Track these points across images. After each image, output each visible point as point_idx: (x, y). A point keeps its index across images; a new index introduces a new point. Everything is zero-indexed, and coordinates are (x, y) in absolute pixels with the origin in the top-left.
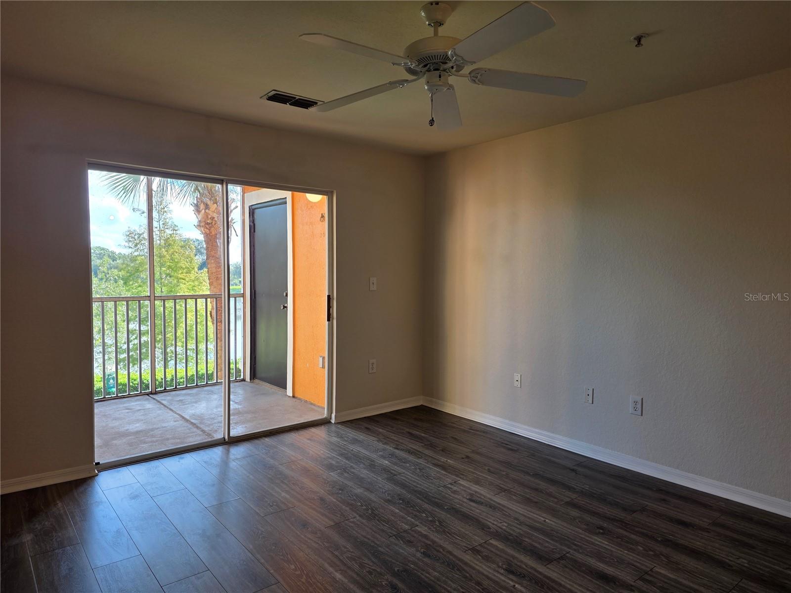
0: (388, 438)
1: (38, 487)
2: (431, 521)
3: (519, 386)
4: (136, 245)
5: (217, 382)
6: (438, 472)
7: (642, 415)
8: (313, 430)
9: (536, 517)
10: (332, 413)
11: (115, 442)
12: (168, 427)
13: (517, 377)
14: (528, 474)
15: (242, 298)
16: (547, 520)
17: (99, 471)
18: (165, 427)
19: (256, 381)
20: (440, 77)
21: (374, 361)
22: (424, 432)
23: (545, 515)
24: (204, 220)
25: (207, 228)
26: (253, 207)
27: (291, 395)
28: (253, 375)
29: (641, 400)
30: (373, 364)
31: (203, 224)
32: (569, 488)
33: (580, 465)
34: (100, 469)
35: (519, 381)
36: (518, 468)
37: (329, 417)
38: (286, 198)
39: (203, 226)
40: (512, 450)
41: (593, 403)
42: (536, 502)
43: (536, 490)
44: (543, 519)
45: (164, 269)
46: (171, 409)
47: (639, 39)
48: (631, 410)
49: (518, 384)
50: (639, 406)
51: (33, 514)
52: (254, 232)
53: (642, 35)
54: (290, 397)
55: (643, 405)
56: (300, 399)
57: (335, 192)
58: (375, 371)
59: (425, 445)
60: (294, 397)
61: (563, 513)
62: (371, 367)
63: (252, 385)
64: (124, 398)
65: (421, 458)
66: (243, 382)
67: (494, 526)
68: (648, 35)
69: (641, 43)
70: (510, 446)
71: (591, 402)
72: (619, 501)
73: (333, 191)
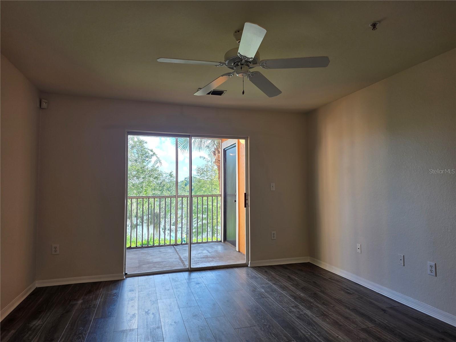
0: (274, 278)
1: (102, 281)
2: (265, 325)
3: (360, 252)
4: (201, 175)
5: (207, 242)
6: (290, 299)
7: (436, 276)
8: (236, 270)
9: (333, 334)
10: (249, 261)
11: (144, 266)
12: (170, 261)
13: (359, 246)
14: (349, 309)
15: (221, 197)
16: (339, 337)
17: (126, 278)
18: (169, 261)
19: (226, 242)
20: (241, 68)
21: (275, 232)
22: (298, 277)
23: (341, 333)
24: (217, 159)
25: (219, 163)
26: (226, 149)
27: (238, 251)
28: (225, 239)
29: (435, 265)
30: (274, 234)
31: (217, 161)
32: (371, 320)
33: (392, 308)
34: (127, 277)
35: (360, 249)
36: (344, 304)
37: (247, 263)
38: (236, 143)
39: (217, 162)
40: (348, 293)
41: (404, 266)
42: (341, 325)
43: (347, 318)
44: (337, 335)
45: (213, 186)
46: (178, 253)
47: (374, 26)
48: (429, 272)
49: (359, 251)
50: (434, 269)
51: (90, 292)
52: (226, 162)
53: (376, 22)
54: (237, 251)
55: (437, 269)
56: (241, 253)
57: (249, 137)
58: (275, 238)
59: (293, 284)
60: (239, 251)
61: (355, 334)
62: (272, 235)
63: (224, 244)
64: (162, 246)
65: (285, 291)
66: (220, 243)
67: (301, 334)
68: (380, 22)
69: (376, 27)
70: (350, 291)
71: (403, 265)
72: (403, 334)
73: (248, 137)
